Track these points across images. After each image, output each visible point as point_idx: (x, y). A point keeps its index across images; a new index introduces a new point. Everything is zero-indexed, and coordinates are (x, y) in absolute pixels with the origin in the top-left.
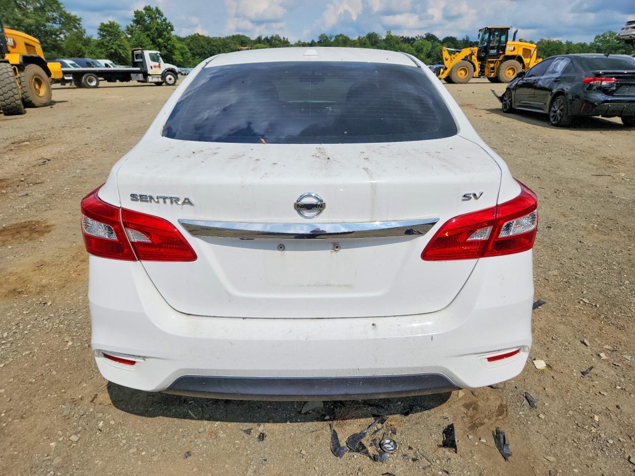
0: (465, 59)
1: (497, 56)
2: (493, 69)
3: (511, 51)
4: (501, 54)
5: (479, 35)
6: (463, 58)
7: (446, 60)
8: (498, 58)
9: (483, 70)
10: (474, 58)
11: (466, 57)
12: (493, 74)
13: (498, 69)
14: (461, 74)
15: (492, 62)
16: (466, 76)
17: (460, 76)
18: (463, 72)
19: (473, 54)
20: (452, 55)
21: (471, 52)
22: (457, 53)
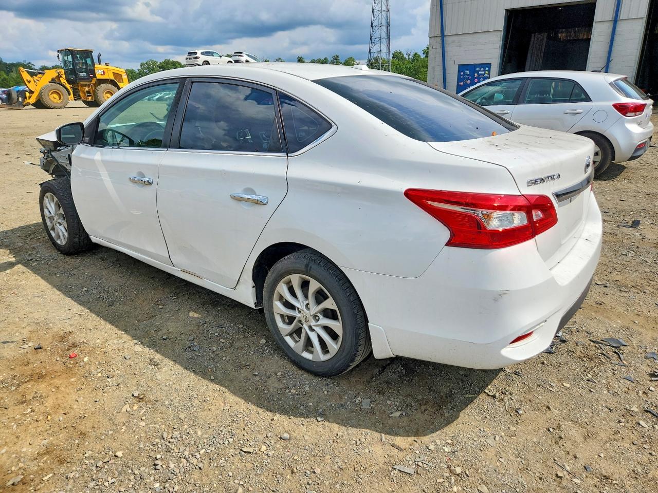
0: (53, 81)
1: (89, 79)
2: (89, 92)
3: (102, 75)
4: (92, 78)
5: (58, 56)
6: (50, 80)
7: (29, 82)
8: (91, 81)
9: (77, 94)
10: (63, 80)
11: (53, 79)
12: (90, 98)
13: (94, 92)
14: (53, 99)
15: (85, 85)
16: (61, 100)
17: (53, 100)
18: (55, 96)
19: (61, 77)
20: (34, 77)
21: (57, 74)
22: (40, 76)
